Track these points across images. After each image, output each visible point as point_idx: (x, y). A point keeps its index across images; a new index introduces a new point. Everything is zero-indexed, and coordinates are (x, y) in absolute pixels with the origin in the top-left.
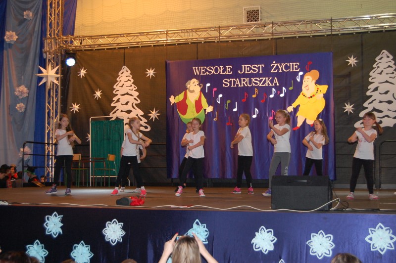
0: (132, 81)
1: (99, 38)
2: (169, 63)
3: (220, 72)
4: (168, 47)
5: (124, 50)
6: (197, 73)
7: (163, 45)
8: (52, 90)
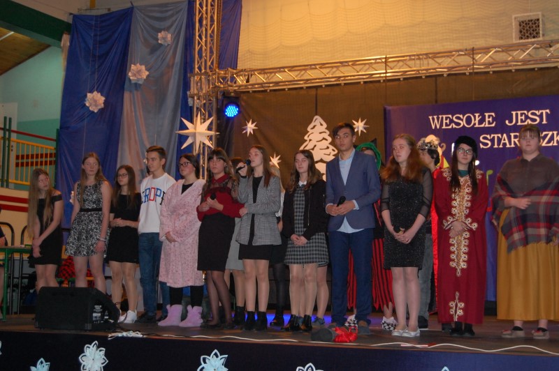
0: (330, 139)
1: (275, 73)
2: (389, 111)
3: (475, 124)
4: (388, 84)
5: (317, 90)
6: (436, 126)
7: (379, 81)
8: (201, 157)
